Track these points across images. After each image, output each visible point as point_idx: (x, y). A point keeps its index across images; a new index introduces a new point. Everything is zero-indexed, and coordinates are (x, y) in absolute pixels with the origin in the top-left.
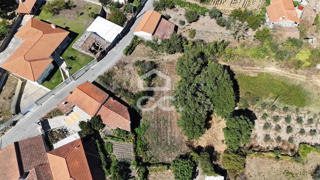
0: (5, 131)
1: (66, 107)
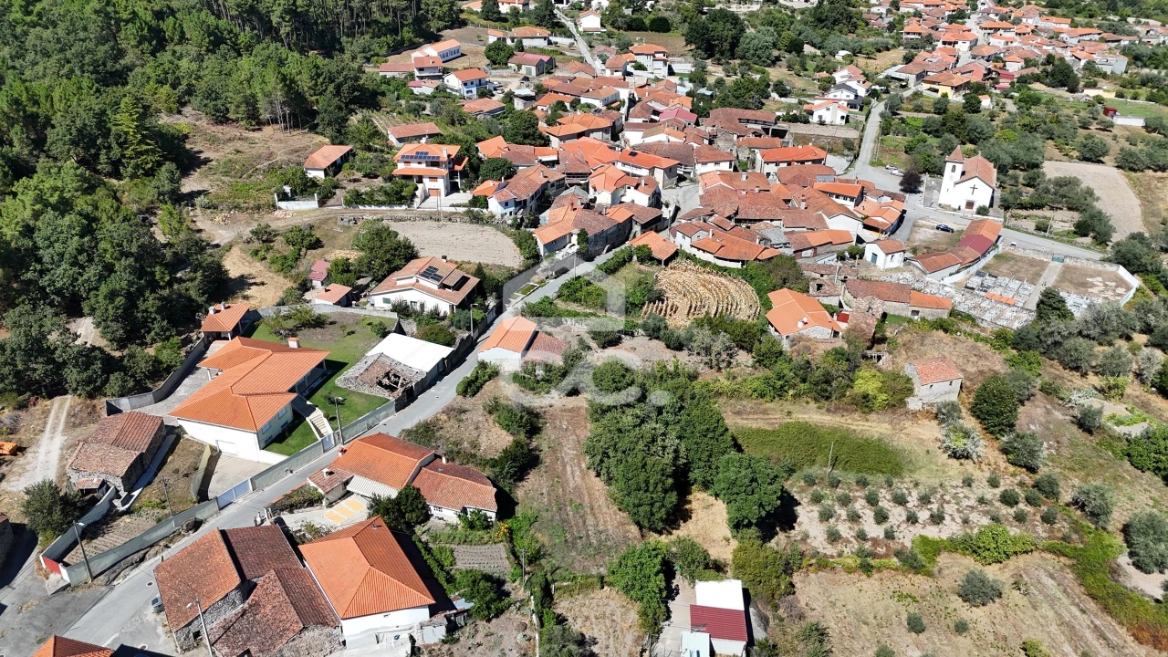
0: (171, 541)
1: (330, 480)
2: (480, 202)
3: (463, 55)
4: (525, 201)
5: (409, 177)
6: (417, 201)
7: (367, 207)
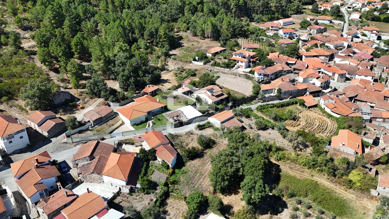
1: (138, 139)
2: (252, 72)
3: (294, 24)
4: (268, 75)
5: (235, 60)
6: (234, 68)
7: (217, 68)
